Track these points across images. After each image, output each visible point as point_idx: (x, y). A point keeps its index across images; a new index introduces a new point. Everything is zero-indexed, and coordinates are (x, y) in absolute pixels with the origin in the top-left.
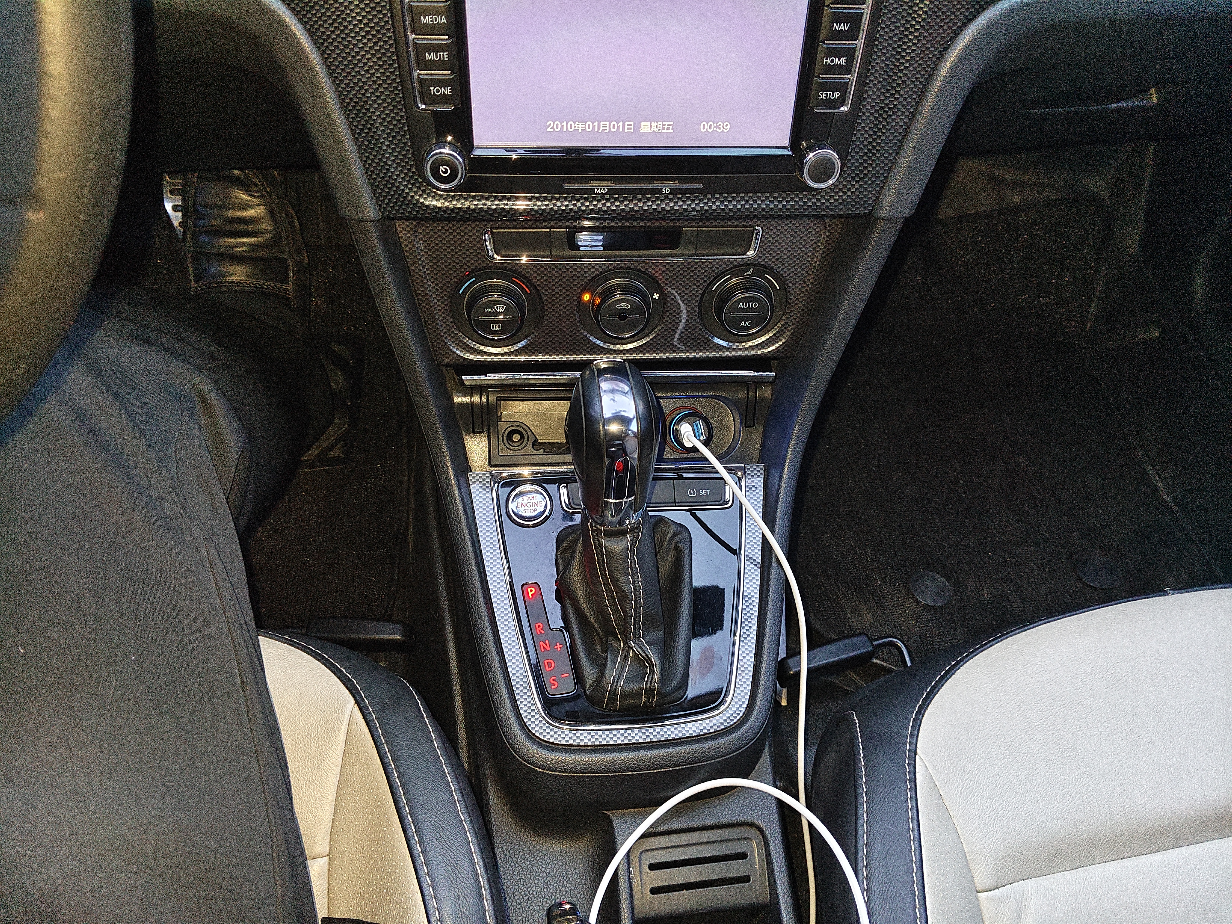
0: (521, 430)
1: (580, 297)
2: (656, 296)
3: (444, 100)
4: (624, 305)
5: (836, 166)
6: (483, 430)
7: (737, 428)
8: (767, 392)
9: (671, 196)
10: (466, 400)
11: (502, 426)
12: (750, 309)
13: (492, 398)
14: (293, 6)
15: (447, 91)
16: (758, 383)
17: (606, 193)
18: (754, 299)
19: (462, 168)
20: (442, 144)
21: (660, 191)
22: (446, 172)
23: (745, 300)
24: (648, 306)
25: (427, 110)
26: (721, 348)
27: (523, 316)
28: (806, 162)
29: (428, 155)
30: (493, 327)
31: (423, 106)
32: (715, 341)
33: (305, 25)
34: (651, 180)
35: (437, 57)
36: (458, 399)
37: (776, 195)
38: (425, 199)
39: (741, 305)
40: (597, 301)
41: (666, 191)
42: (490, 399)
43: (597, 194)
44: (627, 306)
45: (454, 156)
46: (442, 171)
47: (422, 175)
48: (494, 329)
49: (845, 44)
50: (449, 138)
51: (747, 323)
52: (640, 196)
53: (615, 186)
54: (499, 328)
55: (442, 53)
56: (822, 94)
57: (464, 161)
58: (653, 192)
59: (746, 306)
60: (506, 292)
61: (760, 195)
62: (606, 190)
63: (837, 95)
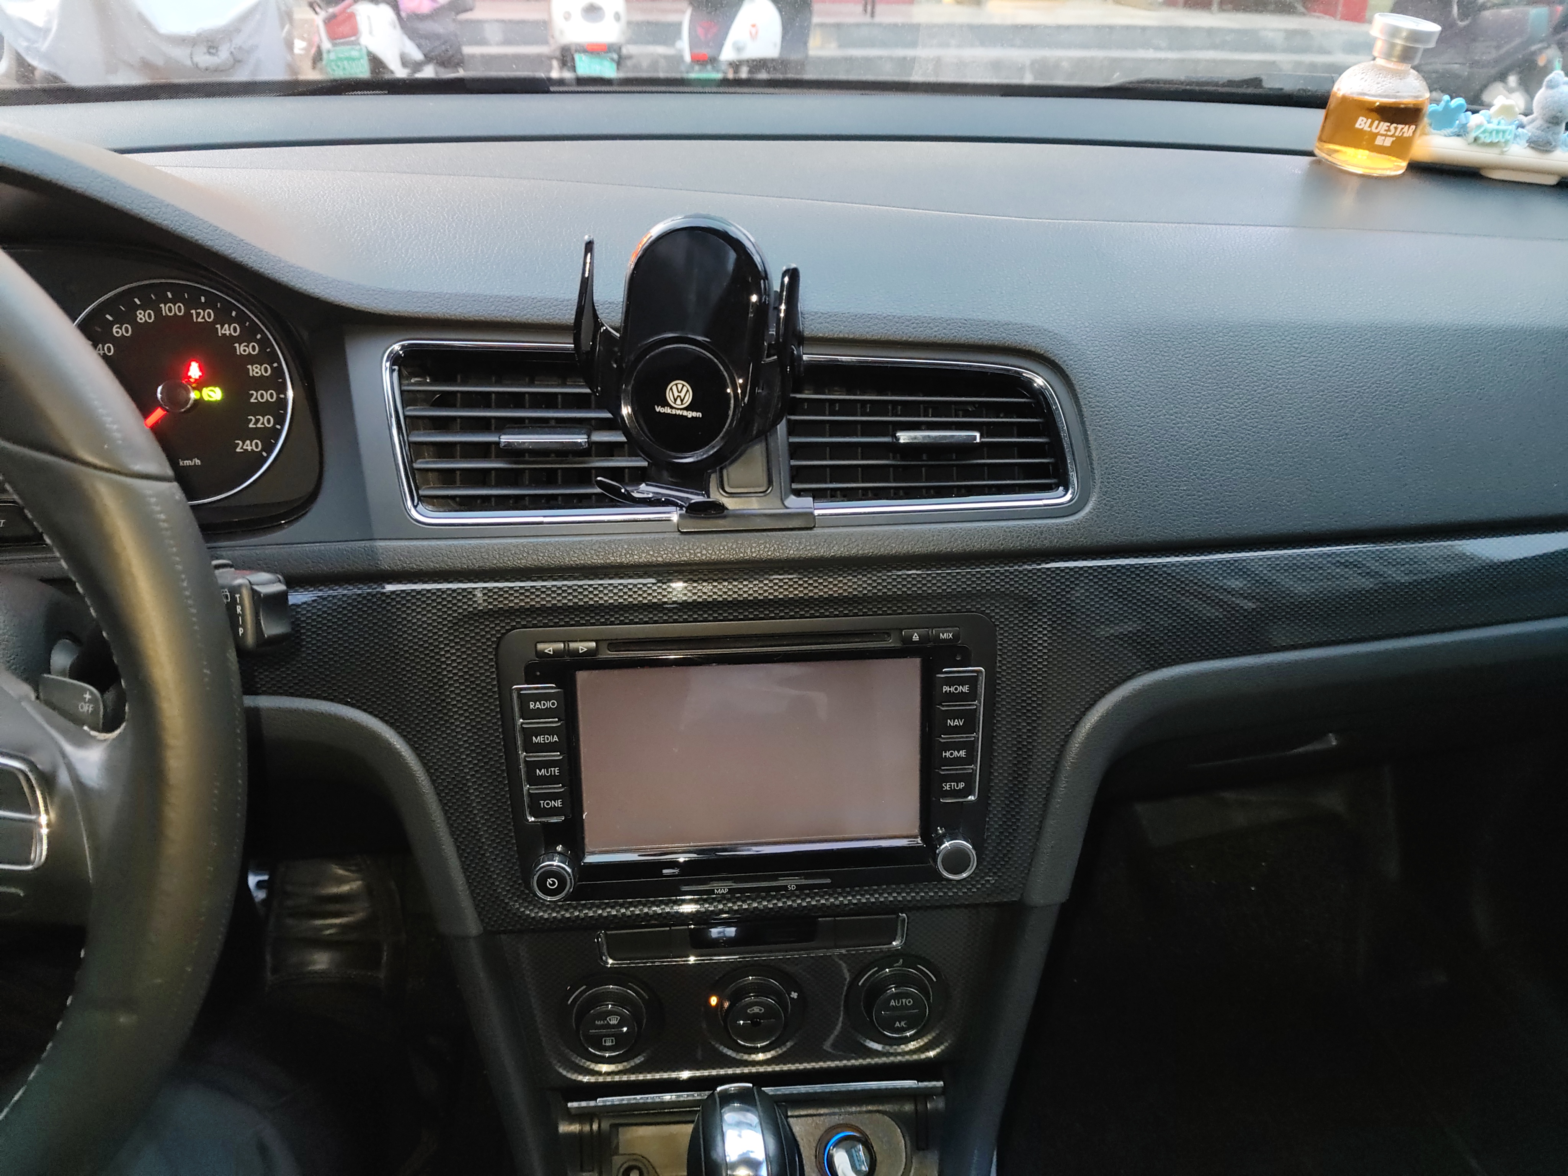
0: (640, 1165)
1: (708, 1002)
2: (794, 995)
3: (554, 812)
4: (756, 1009)
5: (972, 856)
6: (593, 1168)
7: (909, 1153)
8: (937, 1104)
9: (797, 892)
10: (575, 1128)
11: (617, 1160)
12: (904, 1007)
13: (605, 1125)
14: (405, 734)
15: (558, 804)
16: (927, 1095)
17: (727, 893)
18: (907, 995)
19: (571, 879)
20: (550, 852)
21: (785, 888)
22: (554, 883)
23: (896, 996)
24: (785, 1009)
25: (537, 822)
26: (877, 1053)
27: (640, 1027)
28: (940, 852)
29: (535, 867)
30: (605, 1042)
31: (533, 819)
32: (867, 1044)
33: (419, 755)
34: (775, 878)
35: (548, 773)
36: (565, 1128)
37: (912, 886)
38: (531, 910)
39: (892, 1003)
40: (726, 1005)
41: (792, 887)
42: (603, 1125)
43: (717, 894)
44: (761, 1010)
45: (564, 869)
46: (550, 884)
47: (528, 886)
48: (607, 1044)
49: (963, 737)
50: (559, 848)
51: (903, 1023)
52: (763, 894)
53: (735, 886)
54: (612, 1042)
55: (553, 769)
56: (946, 785)
57: (573, 871)
58: (778, 889)
59: (898, 1003)
60: (621, 1000)
61: (894, 886)
62: (727, 890)
63: (962, 785)
